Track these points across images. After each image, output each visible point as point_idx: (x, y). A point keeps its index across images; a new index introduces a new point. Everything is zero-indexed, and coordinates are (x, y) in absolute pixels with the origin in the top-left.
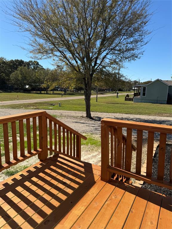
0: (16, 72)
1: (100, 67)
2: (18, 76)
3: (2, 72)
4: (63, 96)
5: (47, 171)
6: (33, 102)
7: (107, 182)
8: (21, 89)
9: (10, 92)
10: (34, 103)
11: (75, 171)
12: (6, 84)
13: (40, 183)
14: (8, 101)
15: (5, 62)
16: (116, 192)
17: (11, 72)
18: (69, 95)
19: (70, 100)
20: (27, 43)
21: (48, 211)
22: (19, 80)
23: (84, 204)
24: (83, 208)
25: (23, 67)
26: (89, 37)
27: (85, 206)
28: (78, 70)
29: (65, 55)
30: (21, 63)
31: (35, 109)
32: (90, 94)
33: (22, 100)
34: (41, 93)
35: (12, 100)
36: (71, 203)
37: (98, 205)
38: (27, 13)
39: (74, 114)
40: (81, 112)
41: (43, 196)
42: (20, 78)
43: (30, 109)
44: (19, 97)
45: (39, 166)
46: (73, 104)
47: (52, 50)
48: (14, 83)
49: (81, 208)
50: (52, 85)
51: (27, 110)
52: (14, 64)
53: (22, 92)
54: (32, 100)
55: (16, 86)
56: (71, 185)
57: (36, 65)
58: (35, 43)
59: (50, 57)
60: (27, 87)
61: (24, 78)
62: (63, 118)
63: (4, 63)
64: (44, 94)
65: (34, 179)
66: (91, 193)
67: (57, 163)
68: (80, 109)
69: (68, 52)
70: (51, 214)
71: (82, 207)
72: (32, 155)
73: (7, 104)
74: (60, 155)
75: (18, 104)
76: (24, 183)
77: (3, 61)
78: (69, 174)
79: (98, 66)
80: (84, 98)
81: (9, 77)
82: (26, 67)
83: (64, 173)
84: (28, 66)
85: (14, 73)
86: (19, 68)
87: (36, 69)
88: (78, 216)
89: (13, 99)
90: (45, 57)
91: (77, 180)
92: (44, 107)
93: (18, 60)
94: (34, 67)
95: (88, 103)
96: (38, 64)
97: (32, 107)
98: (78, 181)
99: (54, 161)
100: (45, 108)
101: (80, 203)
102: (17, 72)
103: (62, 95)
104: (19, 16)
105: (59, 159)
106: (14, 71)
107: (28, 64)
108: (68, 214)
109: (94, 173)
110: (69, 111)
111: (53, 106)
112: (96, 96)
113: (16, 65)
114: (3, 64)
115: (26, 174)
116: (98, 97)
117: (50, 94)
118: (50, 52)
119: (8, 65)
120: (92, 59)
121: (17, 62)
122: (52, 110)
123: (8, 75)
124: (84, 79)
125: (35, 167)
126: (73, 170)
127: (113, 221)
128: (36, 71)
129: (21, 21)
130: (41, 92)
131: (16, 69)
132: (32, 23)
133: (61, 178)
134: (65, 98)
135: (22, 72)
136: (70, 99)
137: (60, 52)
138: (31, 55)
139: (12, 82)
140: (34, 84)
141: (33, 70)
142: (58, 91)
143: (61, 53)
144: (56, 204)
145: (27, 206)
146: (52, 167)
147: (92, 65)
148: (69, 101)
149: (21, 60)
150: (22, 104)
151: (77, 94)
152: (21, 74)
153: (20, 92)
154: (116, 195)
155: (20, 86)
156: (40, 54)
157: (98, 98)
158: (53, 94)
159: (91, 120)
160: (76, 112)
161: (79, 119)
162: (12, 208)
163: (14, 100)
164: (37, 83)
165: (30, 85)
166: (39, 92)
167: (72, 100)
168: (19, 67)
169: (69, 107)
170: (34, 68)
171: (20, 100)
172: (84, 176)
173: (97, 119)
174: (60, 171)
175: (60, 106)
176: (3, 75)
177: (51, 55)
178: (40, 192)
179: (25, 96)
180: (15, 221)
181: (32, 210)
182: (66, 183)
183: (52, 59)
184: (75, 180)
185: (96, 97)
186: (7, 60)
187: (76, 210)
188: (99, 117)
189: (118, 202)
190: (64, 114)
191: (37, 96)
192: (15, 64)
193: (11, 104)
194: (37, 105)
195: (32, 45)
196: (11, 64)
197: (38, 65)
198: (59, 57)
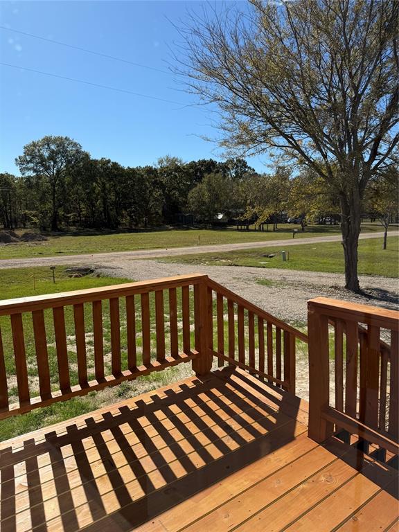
0: (199, 186)
1: (384, 163)
2: (203, 195)
3: (174, 189)
4: (296, 234)
5: (203, 396)
6: (227, 250)
7: (320, 444)
8: (208, 222)
9: (187, 229)
10: (229, 252)
11: (258, 409)
12: (180, 212)
13: (183, 418)
14: (181, 247)
15: (179, 168)
16: (335, 470)
17: (189, 188)
18: (313, 232)
19: (313, 244)
20: (216, 125)
21: (179, 471)
22: (204, 203)
23: (253, 477)
24: (247, 484)
25: (212, 175)
26: (356, 93)
27: (252, 480)
28: (327, 175)
29: (295, 141)
30: (209, 166)
31: (230, 265)
32: (359, 231)
33: (206, 245)
34: (248, 230)
35: (188, 246)
36: (228, 467)
37: (280, 485)
38: (217, 64)
39: (316, 279)
40: (334, 275)
41: (179, 443)
42: (206, 199)
43: (219, 265)
44: (202, 239)
45: (191, 385)
46: (317, 255)
47: (265, 135)
48: (196, 210)
49: (242, 483)
50: (262, 211)
51: (212, 267)
52: (197, 171)
53: (210, 229)
54: (227, 245)
55: (198, 217)
56: (240, 434)
57: (241, 167)
58: (232, 123)
59: (263, 150)
60: (220, 216)
61: (216, 198)
62: (287, 287)
63: (177, 169)
64: (255, 230)
65: (174, 408)
66: (276, 458)
67: (227, 385)
68: (334, 267)
69: (304, 134)
70: (183, 478)
71: (245, 481)
72: (178, 360)
73: (177, 254)
74: (238, 370)
75: (197, 255)
76: (155, 413)
77: (177, 165)
78: (244, 411)
79: (381, 161)
80: (342, 240)
81: (186, 198)
82: (220, 175)
83: (234, 407)
84: (225, 172)
85: (195, 189)
86: (207, 177)
87: (241, 177)
88: (231, 497)
89: (190, 244)
90: (252, 151)
91: (257, 426)
92: (249, 260)
93: (204, 161)
94: (236, 172)
95: (351, 253)
96: (244, 165)
97: (224, 261)
98: (257, 428)
99: (222, 379)
100: (250, 265)
101: (246, 473)
102: (201, 185)
103: (295, 232)
104: (199, 73)
105: (233, 377)
106: (196, 185)
107: (225, 167)
108: (213, 487)
109: (298, 419)
110: (302, 273)
111: (268, 259)
112: (382, 234)
113: (201, 172)
114: (176, 171)
115: (162, 396)
116: (388, 235)
117: (268, 231)
118: (261, 139)
119: (186, 172)
120: (364, 144)
121: (202, 166)
122: (264, 267)
123: (184, 194)
124: (342, 193)
125: (183, 387)
126: (253, 405)
127: (300, 525)
128: (241, 180)
129: (204, 84)
130: (248, 227)
131: (200, 179)
132: (224, 81)
133: (224, 416)
134: (300, 240)
135: (211, 185)
136: (312, 242)
137: (286, 137)
138: (223, 150)
139: (190, 207)
140: (234, 211)
141: (234, 179)
142: (288, 224)
143: (288, 140)
144: (198, 462)
145: (147, 454)
146: (214, 391)
147: (362, 159)
148: (309, 246)
149: (211, 160)
150: (205, 254)
151: (334, 228)
152: (209, 191)
153: (206, 229)
154: (330, 476)
155: (206, 216)
156: (241, 146)
157: (387, 239)
158: (274, 231)
159: (357, 297)
160: (322, 274)
161: (325, 293)
162: (121, 452)
163: (193, 245)
164: (240, 208)
165: (227, 214)
166: (243, 227)
167: (317, 245)
168: (206, 175)
169: (307, 261)
170: (237, 176)
171: (203, 245)
172: (273, 420)
173: (375, 294)
174: (227, 402)
175: (284, 260)
176: (174, 194)
177: (264, 146)
178: (176, 435)
179: (215, 236)
180: (119, 474)
181: (152, 463)
182: (231, 428)
183: (268, 153)
184: (252, 425)
185: (384, 236)
186: (183, 162)
187: (231, 484)
188: (381, 290)
189: (330, 491)
190: (291, 278)
191: (240, 236)
192: (198, 169)
193: (184, 254)
194: (235, 256)
195: (225, 129)
196: (191, 170)
197: (246, 167)
198: (284, 148)
